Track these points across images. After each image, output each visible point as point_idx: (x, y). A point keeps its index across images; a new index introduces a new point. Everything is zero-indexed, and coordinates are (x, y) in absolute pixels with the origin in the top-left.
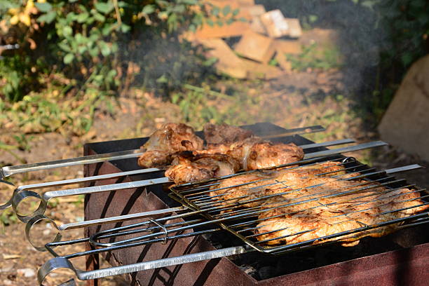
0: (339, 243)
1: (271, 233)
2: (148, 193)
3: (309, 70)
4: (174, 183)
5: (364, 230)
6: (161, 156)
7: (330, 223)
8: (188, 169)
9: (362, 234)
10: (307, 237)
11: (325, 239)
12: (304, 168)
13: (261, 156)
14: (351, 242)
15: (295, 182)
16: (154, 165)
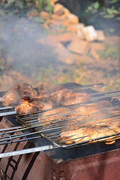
0: (104, 142)
1: (67, 138)
2: (5, 119)
3: (109, 58)
4: (19, 114)
5: (118, 135)
6: (14, 101)
7: (99, 132)
8: (27, 107)
9: (117, 137)
10: (86, 139)
11: (96, 140)
12: (90, 104)
13: (67, 99)
14: (111, 142)
15: (84, 112)
16: (10, 105)
